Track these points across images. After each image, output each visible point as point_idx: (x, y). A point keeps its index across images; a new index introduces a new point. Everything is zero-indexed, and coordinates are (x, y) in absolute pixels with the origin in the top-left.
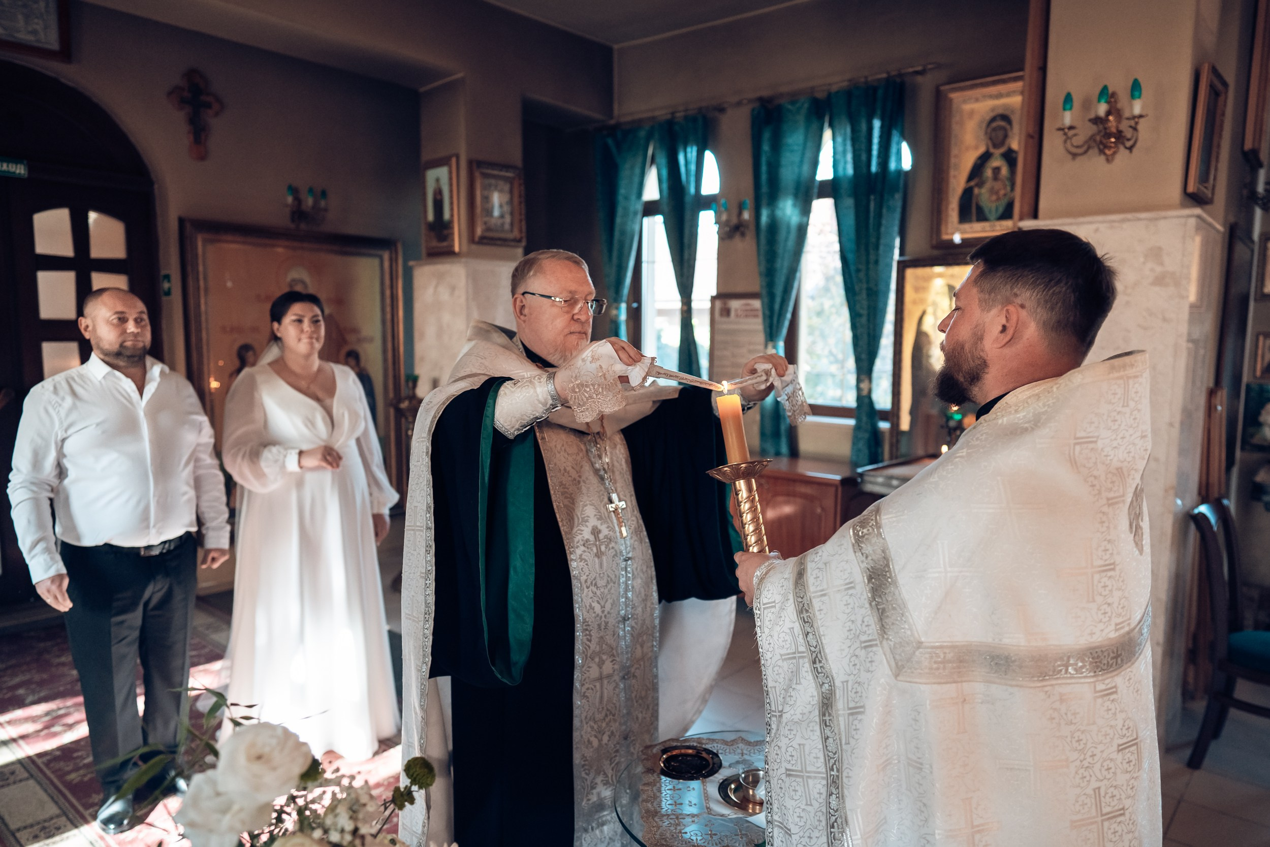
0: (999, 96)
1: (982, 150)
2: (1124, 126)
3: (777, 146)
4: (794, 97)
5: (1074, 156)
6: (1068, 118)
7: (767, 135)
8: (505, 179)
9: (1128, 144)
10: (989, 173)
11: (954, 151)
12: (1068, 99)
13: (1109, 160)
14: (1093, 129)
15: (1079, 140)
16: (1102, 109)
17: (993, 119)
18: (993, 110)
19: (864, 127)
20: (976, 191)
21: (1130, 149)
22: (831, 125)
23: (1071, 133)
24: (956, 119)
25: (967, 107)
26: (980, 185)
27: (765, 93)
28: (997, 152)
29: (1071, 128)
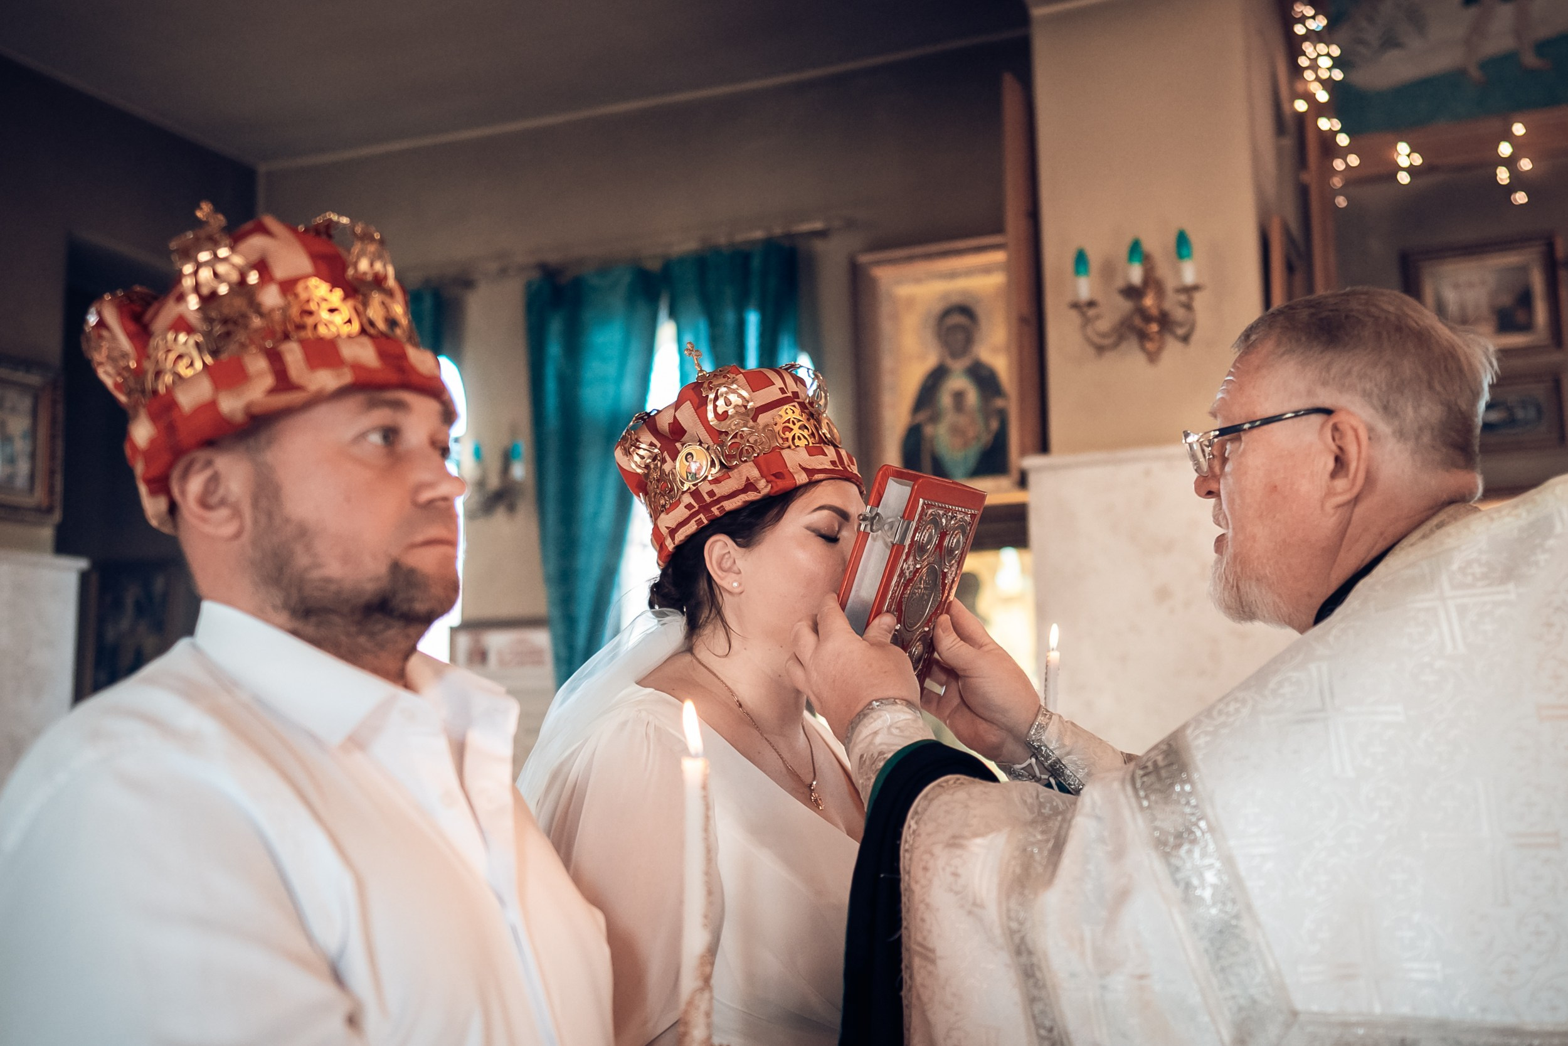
0: (953, 275)
1: (931, 361)
2: (1172, 304)
3: (574, 348)
4: (605, 268)
5: (1100, 349)
6: (1084, 288)
7: (555, 328)
8: (24, 388)
9: (1180, 331)
10: (945, 400)
11: (887, 363)
12: (1081, 259)
13: (1153, 358)
14: (1126, 305)
15: (1104, 325)
16: (1136, 274)
17: (947, 313)
18: (945, 296)
19: (730, 317)
20: (928, 430)
21: (1185, 339)
22: (673, 314)
23: (1091, 312)
24: (885, 309)
25: (904, 291)
26: (935, 418)
27: (552, 258)
28: (958, 366)
29: (1091, 304)
